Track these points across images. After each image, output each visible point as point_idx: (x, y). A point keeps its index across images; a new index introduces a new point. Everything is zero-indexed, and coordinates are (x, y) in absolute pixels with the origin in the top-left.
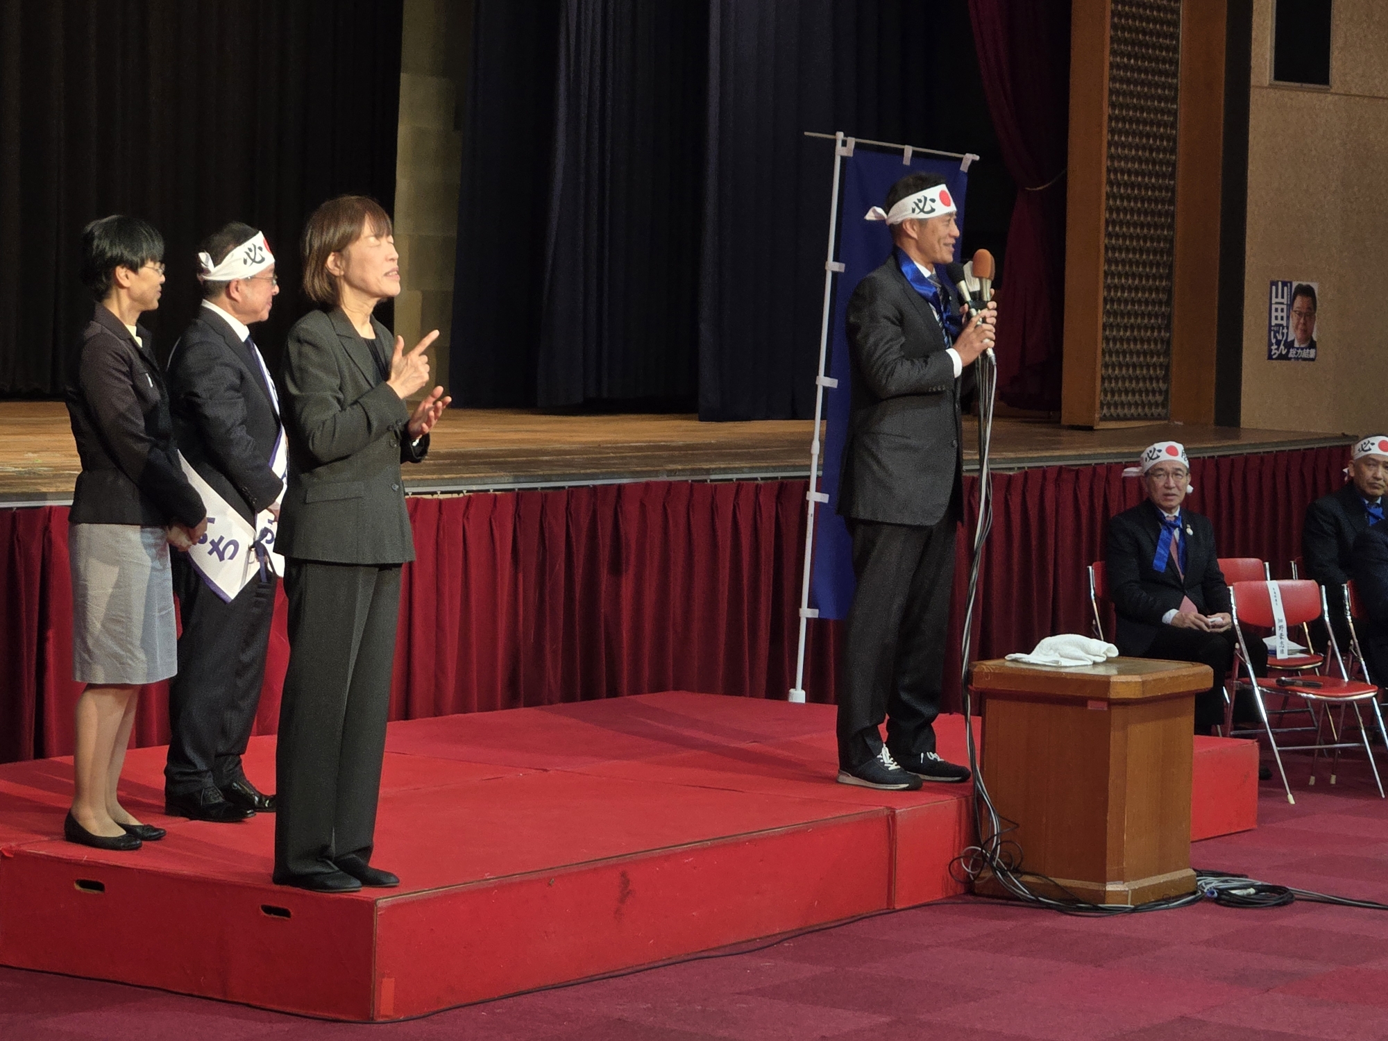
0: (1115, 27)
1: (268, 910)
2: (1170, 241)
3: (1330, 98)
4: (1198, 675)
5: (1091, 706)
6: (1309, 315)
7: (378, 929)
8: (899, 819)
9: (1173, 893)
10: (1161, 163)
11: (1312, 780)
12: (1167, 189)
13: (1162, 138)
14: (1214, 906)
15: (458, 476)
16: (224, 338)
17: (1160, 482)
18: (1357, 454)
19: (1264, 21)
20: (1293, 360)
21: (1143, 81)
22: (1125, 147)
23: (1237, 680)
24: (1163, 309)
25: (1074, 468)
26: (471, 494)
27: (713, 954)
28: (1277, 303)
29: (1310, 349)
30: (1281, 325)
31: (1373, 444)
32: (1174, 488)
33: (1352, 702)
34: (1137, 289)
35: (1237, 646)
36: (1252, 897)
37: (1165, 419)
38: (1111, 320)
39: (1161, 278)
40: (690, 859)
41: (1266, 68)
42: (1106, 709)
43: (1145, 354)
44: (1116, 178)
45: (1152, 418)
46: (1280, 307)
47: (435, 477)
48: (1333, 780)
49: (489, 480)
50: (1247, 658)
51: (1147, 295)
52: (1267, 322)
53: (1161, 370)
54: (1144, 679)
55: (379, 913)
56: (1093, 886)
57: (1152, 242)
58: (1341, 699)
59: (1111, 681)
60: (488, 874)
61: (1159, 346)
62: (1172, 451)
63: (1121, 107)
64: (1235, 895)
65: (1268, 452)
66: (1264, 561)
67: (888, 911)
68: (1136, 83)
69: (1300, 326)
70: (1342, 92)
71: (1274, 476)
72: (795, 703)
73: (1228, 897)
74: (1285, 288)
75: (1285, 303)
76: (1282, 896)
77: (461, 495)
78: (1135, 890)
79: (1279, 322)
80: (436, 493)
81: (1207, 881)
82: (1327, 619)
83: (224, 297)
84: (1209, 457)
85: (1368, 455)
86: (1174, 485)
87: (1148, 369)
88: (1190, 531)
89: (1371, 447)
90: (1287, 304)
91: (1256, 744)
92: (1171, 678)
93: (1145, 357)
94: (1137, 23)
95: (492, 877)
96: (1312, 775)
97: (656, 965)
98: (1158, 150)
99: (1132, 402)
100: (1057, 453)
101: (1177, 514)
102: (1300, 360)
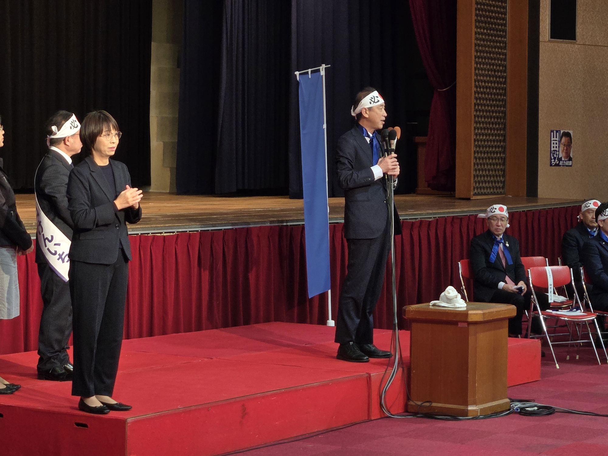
0: (477, 15)
1: (78, 424)
2: (505, 113)
3: (576, 46)
4: (509, 310)
5: (460, 325)
6: (568, 145)
7: (128, 432)
8: (372, 378)
9: (499, 410)
10: (499, 77)
11: (568, 358)
12: (502, 89)
13: (500, 66)
14: (518, 415)
15: (173, 225)
16: (62, 163)
17: (494, 223)
18: (584, 209)
19: (545, 12)
20: (561, 166)
21: (490, 40)
22: (483, 70)
23: (533, 312)
24: (502, 144)
25: (459, 217)
26: (179, 233)
27: (286, 441)
28: (553, 140)
29: (569, 161)
30: (556, 150)
31: (590, 204)
32: (500, 226)
33: (585, 321)
34: (489, 135)
35: (532, 296)
36: (536, 411)
37: (503, 194)
38: (478, 149)
39: (500, 129)
40: (274, 398)
41: (547, 33)
42: (467, 326)
43: (494, 165)
44: (479, 85)
45: (498, 194)
46: (555, 142)
47: (162, 225)
48: (577, 357)
49: (187, 227)
50: (537, 302)
51: (494, 138)
52: (550, 149)
53: (501, 172)
54: (484, 312)
55: (128, 425)
56: (462, 407)
57: (496, 113)
58: (580, 320)
59: (469, 313)
60: (179, 406)
61: (500, 161)
62: (501, 209)
63: (481, 52)
64: (528, 410)
65: (550, 208)
66: (546, 258)
67: (368, 420)
68: (487, 40)
69: (564, 151)
70: (582, 43)
71: (553, 219)
72: (330, 326)
73: (525, 411)
74: (558, 133)
75: (558, 140)
76: (550, 410)
77: (174, 234)
78: (481, 409)
79: (555, 149)
80: (162, 233)
81: (516, 404)
82: (573, 283)
83: (62, 144)
84: (522, 211)
85: (589, 209)
86: (501, 225)
87: (495, 172)
88: (507, 245)
89: (590, 205)
90: (558, 141)
91: (540, 341)
92: (496, 311)
93: (494, 166)
94: (487, 13)
95: (181, 407)
96: (568, 355)
97: (259, 447)
98: (498, 71)
99: (488, 186)
100: (452, 210)
101: (501, 237)
102: (565, 166)
